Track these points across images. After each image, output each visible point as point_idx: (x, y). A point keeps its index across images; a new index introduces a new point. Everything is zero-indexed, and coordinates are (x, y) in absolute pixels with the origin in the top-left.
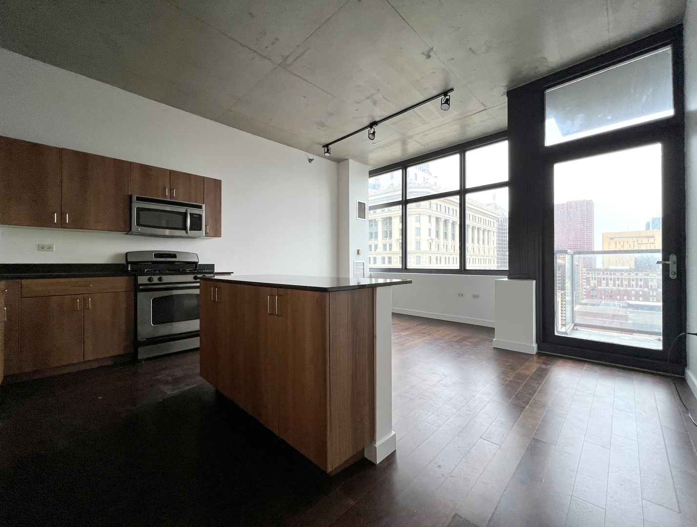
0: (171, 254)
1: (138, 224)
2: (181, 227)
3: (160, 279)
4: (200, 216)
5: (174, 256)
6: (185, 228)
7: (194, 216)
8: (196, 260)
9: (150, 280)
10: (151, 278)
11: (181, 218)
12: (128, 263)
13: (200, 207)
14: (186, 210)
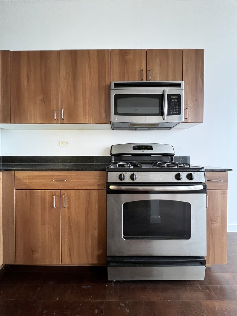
0: (147, 146)
1: (116, 113)
2: (158, 112)
3: (132, 177)
4: (179, 96)
5: (151, 148)
6: (162, 114)
7: (172, 97)
8: (170, 152)
9: (121, 177)
10: (121, 175)
11: (157, 101)
12: (112, 155)
13: (179, 85)
14: (163, 91)
